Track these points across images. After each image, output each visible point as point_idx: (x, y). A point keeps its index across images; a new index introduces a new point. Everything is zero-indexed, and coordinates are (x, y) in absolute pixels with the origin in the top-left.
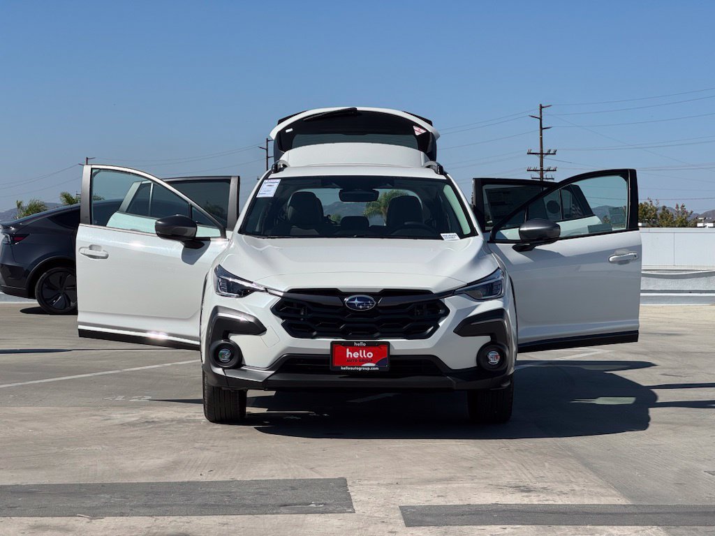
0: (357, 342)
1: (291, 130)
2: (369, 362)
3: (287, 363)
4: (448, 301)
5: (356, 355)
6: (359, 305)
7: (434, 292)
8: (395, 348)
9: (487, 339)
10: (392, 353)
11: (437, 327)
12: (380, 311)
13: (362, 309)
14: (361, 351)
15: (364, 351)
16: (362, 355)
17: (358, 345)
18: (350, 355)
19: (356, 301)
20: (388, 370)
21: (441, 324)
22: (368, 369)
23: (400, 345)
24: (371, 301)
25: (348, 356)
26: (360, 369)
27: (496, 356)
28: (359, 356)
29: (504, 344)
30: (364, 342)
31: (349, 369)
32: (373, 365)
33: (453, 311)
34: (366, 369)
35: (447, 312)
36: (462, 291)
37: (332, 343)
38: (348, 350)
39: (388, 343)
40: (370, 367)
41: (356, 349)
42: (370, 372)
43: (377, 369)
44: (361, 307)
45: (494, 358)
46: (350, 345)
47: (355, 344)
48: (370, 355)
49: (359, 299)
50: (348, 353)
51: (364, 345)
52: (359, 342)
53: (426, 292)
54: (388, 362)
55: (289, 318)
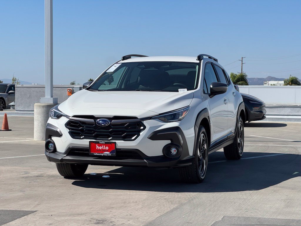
0: (101, 142)
2: (106, 151)
3: (71, 151)
4: (145, 123)
5: (100, 148)
6: (102, 123)
7: (138, 118)
8: (118, 145)
9: (169, 142)
10: (117, 147)
11: (139, 135)
12: (112, 127)
13: (104, 125)
14: (103, 146)
15: (104, 146)
16: (104, 148)
17: (101, 143)
18: (98, 148)
19: (101, 122)
20: (115, 156)
21: (141, 134)
22: (106, 155)
23: (121, 144)
24: (108, 122)
25: (97, 148)
26: (103, 155)
27: (175, 151)
28: (102, 148)
29: (179, 145)
30: (104, 142)
31: (97, 154)
32: (109, 153)
33: (148, 127)
34: (105, 155)
35: (145, 127)
36: (156, 117)
37: (90, 142)
38: (97, 145)
39: (115, 142)
40: (107, 154)
41: (100, 145)
42: (107, 156)
43: (110, 155)
45: (174, 151)
46: (98, 143)
47: (100, 142)
48: (107, 148)
49: (102, 121)
50: (97, 147)
51: (104, 143)
52: (102, 142)
53: (135, 118)
54: (115, 152)
55: (72, 129)
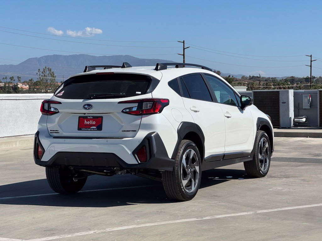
1: (137, 93)
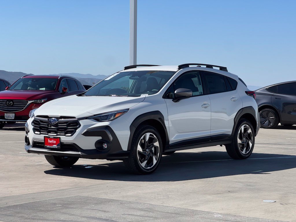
2: (54, 145)
3: (34, 144)
4: (81, 122)
5: (51, 142)
7: (76, 118)
9: (100, 138)
10: (62, 141)
11: (75, 132)
12: (59, 125)
14: (52, 140)
16: (53, 142)
17: (51, 138)
20: (60, 148)
21: (77, 131)
22: (54, 147)
23: (64, 139)
24: (56, 120)
26: (52, 147)
27: (106, 145)
29: (108, 141)
31: (49, 147)
32: (56, 146)
33: (82, 125)
35: (80, 126)
36: (92, 118)
38: (49, 139)
39: (60, 137)
42: (55, 148)
44: (53, 123)
46: (49, 137)
48: (55, 142)
49: (52, 120)
50: (49, 141)
51: (53, 138)
53: (74, 118)
54: (60, 145)
55: (35, 127)
